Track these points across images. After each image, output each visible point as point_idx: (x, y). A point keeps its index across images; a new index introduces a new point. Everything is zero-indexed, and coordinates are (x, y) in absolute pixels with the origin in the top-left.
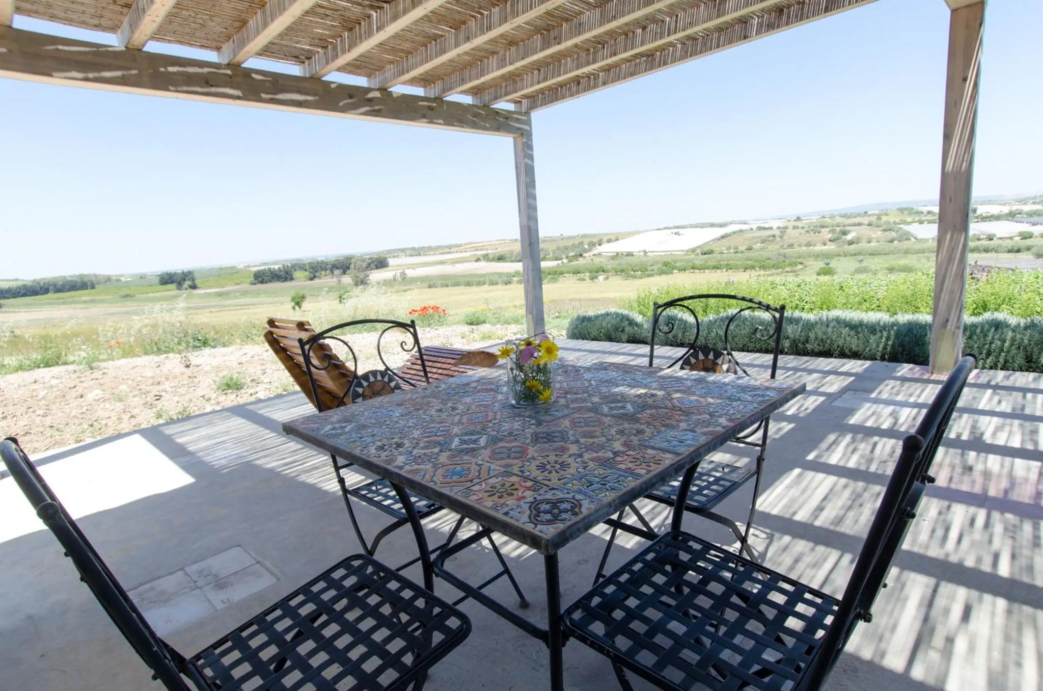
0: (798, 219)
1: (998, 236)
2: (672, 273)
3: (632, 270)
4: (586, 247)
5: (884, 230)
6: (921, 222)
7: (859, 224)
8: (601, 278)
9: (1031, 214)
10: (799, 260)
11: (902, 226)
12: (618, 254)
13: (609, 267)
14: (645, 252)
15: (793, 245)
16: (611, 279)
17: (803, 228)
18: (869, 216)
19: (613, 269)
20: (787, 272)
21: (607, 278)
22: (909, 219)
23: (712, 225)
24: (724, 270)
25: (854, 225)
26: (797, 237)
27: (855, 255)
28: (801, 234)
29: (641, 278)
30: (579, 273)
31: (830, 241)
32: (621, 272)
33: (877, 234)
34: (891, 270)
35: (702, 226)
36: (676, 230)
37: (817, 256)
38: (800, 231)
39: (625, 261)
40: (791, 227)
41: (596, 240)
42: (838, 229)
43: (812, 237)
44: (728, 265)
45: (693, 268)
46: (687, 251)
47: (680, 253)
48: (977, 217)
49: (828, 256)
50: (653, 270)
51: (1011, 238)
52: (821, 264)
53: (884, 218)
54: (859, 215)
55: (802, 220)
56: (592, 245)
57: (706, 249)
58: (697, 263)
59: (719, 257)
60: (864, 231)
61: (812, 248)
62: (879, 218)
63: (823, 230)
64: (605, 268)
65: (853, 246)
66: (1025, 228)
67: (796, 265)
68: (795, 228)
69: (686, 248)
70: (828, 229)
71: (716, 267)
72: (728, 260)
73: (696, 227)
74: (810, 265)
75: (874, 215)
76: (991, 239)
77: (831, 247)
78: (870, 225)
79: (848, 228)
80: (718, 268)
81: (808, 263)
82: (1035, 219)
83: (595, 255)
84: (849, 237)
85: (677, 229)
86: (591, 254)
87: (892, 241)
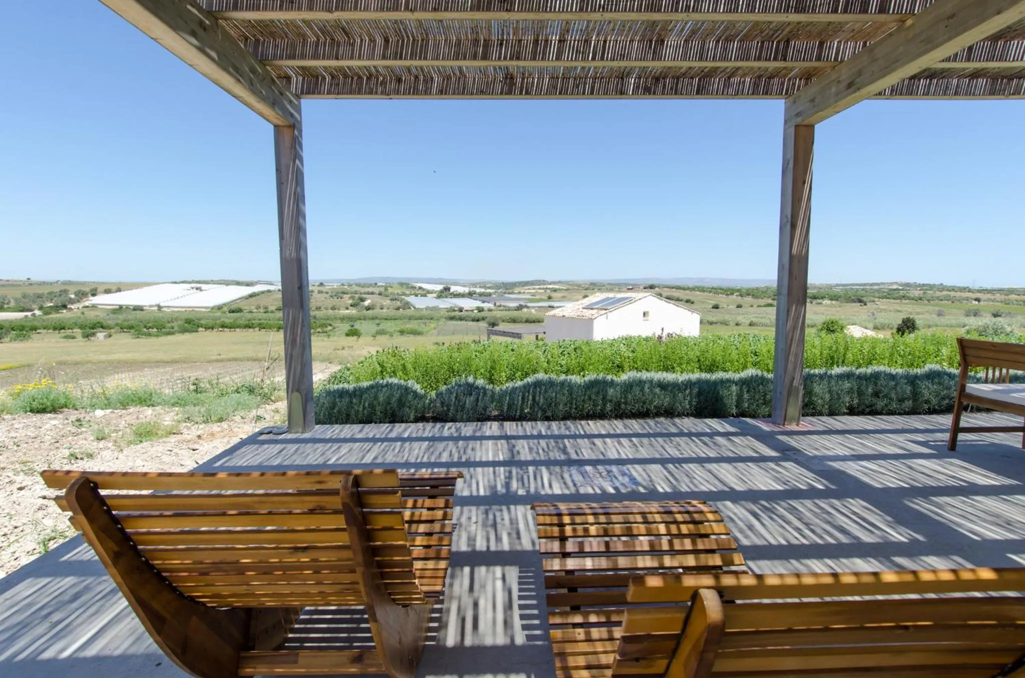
0: (321, 284)
1: (465, 309)
2: (197, 331)
3: (145, 327)
4: (73, 296)
5: (392, 300)
6: (417, 296)
7: (372, 293)
8: (101, 335)
9: (481, 295)
10: (328, 322)
11: (403, 297)
12: (121, 307)
13: (109, 322)
14: (160, 307)
15: (320, 308)
16: (114, 336)
17: (327, 293)
18: (379, 287)
19: (117, 325)
20: (319, 332)
21: (110, 336)
22: (408, 292)
23: (238, 283)
24: (257, 329)
25: (368, 293)
26: (323, 301)
27: (373, 319)
28: (326, 298)
29: (157, 336)
30: (64, 328)
31: (351, 306)
32: (128, 328)
33: (387, 302)
34: (402, 332)
35: (227, 283)
36: (198, 285)
37: (343, 319)
38: (325, 295)
39: (132, 316)
40: (316, 291)
41: (87, 289)
42: (357, 296)
43: (336, 301)
44: (261, 324)
45: (223, 327)
46: (213, 308)
47: (204, 310)
48: (451, 294)
49: (351, 319)
50: (173, 328)
51: (472, 311)
52: (346, 327)
53: (390, 290)
54: (370, 285)
55: (325, 286)
56: (81, 296)
57: (233, 307)
58: (227, 321)
59: (249, 316)
60: (377, 299)
61: (336, 311)
62: (386, 290)
63: (345, 296)
64: (105, 324)
65: (370, 312)
66: (478, 304)
67: (326, 327)
68: (320, 292)
69: (211, 305)
70: (349, 296)
71: (249, 326)
72: (260, 320)
73: (221, 284)
74: (338, 327)
75: (382, 286)
76: (461, 311)
77: (353, 312)
78: (380, 294)
79: (364, 296)
80: (250, 327)
81: (336, 325)
82: (483, 298)
83: (87, 307)
84: (367, 303)
85: (198, 284)
86: (81, 305)
87: (398, 309)
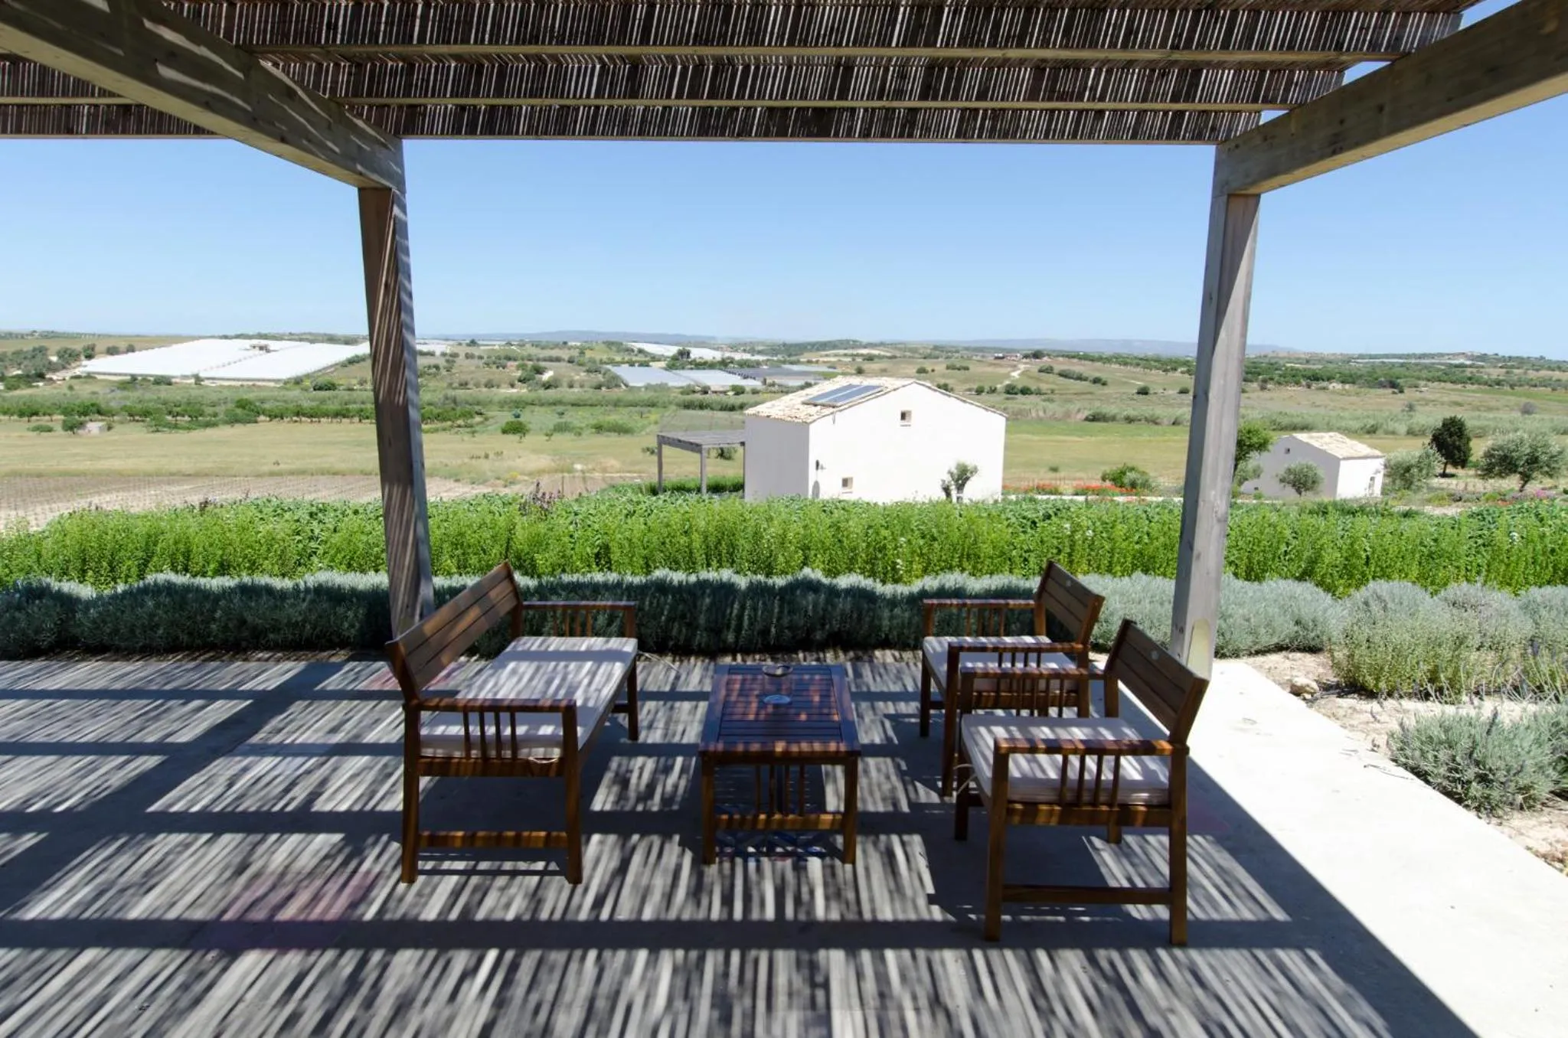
0: (473, 343)
1: (713, 389)
2: (256, 422)
3: (170, 413)
4: (54, 359)
5: (588, 371)
6: (632, 364)
7: (558, 360)
8: (94, 427)
9: (743, 364)
10: (477, 408)
11: (609, 367)
12: (134, 378)
13: (113, 405)
14: (198, 379)
15: (466, 384)
16: (118, 428)
17: (481, 358)
18: (570, 348)
19: (124, 408)
20: (459, 426)
21: (110, 428)
22: (618, 359)
23: (332, 339)
24: (356, 419)
25: (551, 360)
26: (472, 372)
27: (554, 404)
28: (478, 367)
29: (189, 429)
30: (36, 414)
31: (520, 381)
32: (140, 414)
33: (580, 376)
34: (599, 428)
35: (313, 339)
36: (263, 342)
37: (503, 404)
38: (476, 361)
39: (151, 395)
40: (462, 356)
41: (78, 347)
42: (530, 363)
43: (495, 373)
44: (362, 410)
45: (298, 414)
46: (286, 382)
47: (272, 384)
48: (691, 363)
49: (519, 404)
50: (215, 415)
51: (725, 393)
52: (507, 417)
53: (588, 354)
54: (556, 346)
55: (479, 345)
56: (69, 357)
57: (321, 381)
58: (306, 404)
59: (346, 395)
60: (564, 369)
61: (494, 389)
62: (582, 353)
63: (510, 363)
64: (103, 406)
65: (551, 392)
66: (736, 380)
67: (472, 417)
68: (468, 356)
69: (285, 376)
70: (516, 363)
71: (341, 414)
72: (363, 403)
73: (301, 340)
74: (493, 417)
75: (576, 347)
76: (706, 392)
77: (521, 391)
78: (571, 361)
79: (543, 364)
80: (344, 416)
81: (490, 414)
82: (746, 371)
83: (78, 377)
84: (547, 376)
85: (263, 340)
86: (67, 374)
87: (599, 387)
